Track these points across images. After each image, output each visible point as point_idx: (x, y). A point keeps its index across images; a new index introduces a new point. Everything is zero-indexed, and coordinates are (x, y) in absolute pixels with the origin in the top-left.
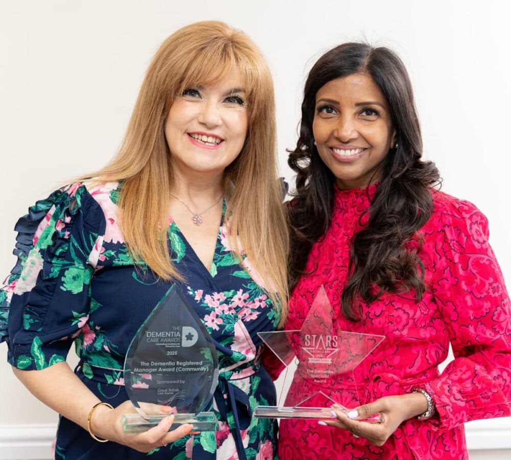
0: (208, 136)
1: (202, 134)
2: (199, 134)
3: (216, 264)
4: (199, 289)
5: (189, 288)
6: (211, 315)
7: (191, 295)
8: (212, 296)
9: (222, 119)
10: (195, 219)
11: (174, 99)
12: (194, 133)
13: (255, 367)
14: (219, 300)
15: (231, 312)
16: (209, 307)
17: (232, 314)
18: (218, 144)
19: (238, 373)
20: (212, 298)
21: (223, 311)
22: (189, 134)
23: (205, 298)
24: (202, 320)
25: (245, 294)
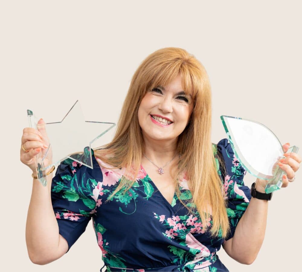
0: (163, 118)
1: (160, 117)
2: (158, 116)
3: (176, 199)
4: (162, 215)
5: (155, 214)
6: (170, 230)
7: (157, 219)
8: (172, 218)
9: (173, 109)
10: (159, 170)
11: (146, 93)
12: (155, 115)
13: (212, 260)
14: (176, 221)
15: (183, 229)
16: (169, 226)
17: (184, 230)
18: (169, 124)
19: (199, 265)
20: (172, 219)
21: (178, 228)
22: (152, 116)
23: (168, 220)
24: (163, 234)
25: (194, 218)
